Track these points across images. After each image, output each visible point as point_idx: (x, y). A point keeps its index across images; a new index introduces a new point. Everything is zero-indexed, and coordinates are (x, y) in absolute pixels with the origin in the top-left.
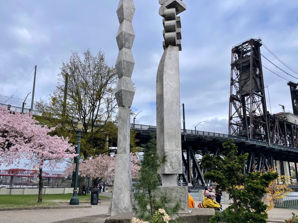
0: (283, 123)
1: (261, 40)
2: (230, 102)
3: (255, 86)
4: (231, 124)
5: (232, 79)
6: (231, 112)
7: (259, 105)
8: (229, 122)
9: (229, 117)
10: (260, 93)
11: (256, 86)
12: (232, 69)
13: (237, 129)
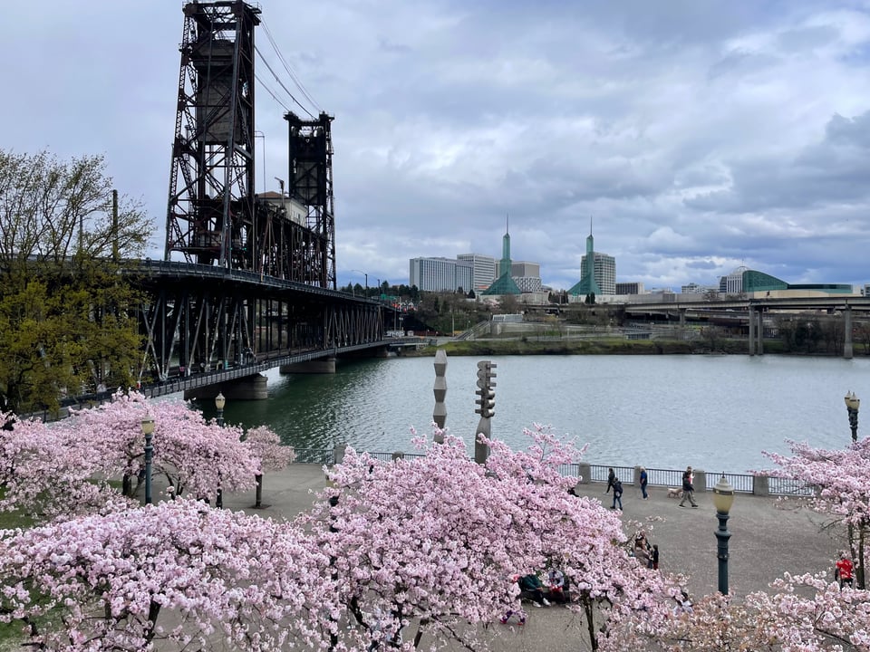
0: (279, 221)
1: (260, 12)
2: (174, 157)
3: (237, 127)
4: (172, 216)
5: (181, 92)
6: (174, 184)
7: (241, 176)
8: (169, 210)
9: (171, 196)
10: (244, 147)
11: (239, 130)
12: (184, 63)
13: (189, 233)
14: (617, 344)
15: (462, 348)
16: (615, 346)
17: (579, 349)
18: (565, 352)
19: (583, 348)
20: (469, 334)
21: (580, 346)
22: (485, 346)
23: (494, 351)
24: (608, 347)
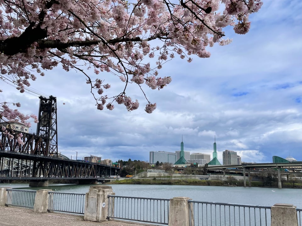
14: (191, 181)
15: (128, 181)
16: (190, 182)
17: (176, 183)
18: (170, 183)
19: (178, 182)
20: (135, 177)
21: (177, 181)
22: (138, 181)
23: (141, 183)
24: (188, 182)
